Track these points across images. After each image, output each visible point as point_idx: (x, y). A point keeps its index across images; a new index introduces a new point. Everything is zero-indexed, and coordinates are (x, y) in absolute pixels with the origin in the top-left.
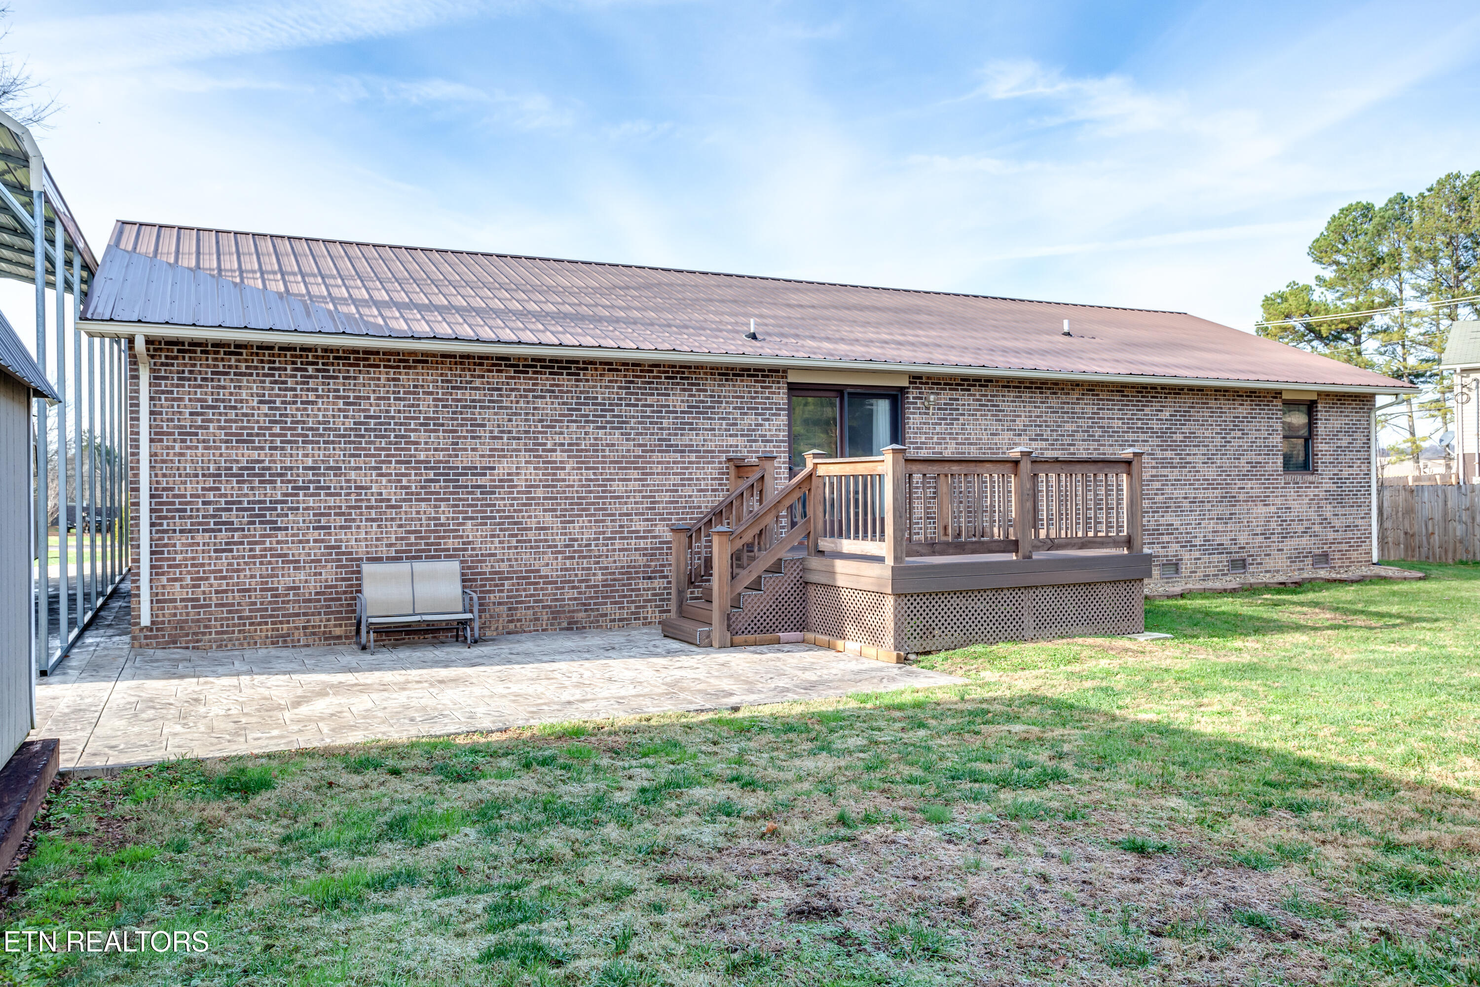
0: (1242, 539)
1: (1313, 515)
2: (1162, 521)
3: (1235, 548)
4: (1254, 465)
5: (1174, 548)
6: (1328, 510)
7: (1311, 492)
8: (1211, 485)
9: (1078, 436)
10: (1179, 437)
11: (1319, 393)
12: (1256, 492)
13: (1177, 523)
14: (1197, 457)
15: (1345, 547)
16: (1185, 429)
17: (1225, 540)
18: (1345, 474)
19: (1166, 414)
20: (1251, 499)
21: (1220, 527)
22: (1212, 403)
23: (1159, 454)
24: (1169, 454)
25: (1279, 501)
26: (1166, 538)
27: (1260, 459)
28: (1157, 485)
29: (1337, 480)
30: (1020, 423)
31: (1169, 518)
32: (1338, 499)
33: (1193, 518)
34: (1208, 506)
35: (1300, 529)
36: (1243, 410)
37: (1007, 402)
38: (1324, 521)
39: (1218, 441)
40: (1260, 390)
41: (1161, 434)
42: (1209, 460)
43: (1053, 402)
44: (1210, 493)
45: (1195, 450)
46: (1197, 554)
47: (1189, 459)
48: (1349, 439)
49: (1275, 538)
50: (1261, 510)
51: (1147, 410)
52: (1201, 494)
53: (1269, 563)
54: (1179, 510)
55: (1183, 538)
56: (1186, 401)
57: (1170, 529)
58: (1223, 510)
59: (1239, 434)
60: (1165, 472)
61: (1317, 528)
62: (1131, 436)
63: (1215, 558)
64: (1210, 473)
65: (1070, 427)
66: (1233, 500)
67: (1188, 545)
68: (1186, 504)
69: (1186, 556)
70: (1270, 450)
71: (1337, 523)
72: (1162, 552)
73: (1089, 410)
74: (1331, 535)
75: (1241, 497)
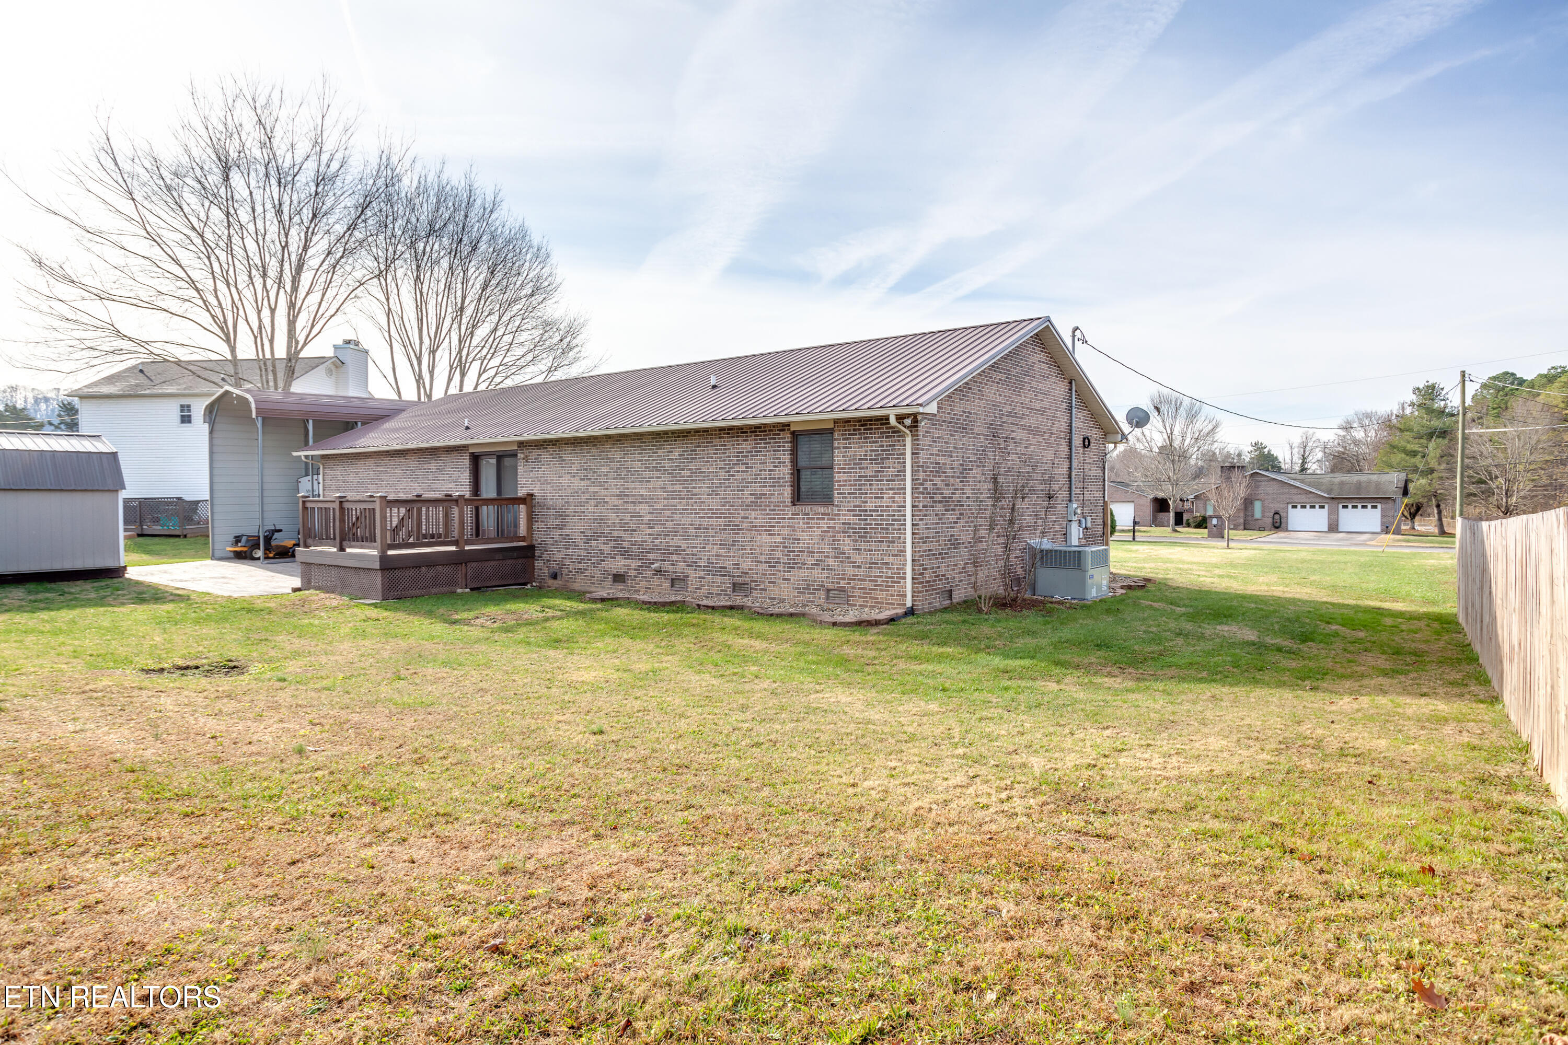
0: (745, 565)
1: (826, 548)
2: (672, 543)
3: (737, 573)
4: (758, 496)
5: (681, 566)
6: (847, 545)
7: (824, 525)
8: (715, 514)
9: (611, 475)
10: (686, 473)
11: (836, 421)
12: (758, 522)
13: (684, 546)
14: (702, 489)
15: (868, 585)
16: (692, 466)
17: (728, 564)
18: (871, 505)
19: (676, 454)
20: (753, 528)
21: (723, 552)
22: (716, 442)
23: (670, 488)
24: (678, 487)
25: (785, 531)
26: (674, 557)
27: (765, 490)
28: (668, 513)
29: (860, 512)
30: (574, 468)
31: (678, 541)
32: (862, 533)
33: (698, 542)
34: (712, 533)
35: (811, 561)
36: (746, 446)
37: (567, 454)
38: (841, 555)
39: (722, 475)
40: (765, 425)
41: (672, 472)
42: (713, 492)
43: (595, 451)
44: (713, 521)
45: (700, 484)
46: (702, 574)
47: (695, 491)
48: (876, 467)
49: (780, 567)
50: (765, 539)
51: (660, 452)
52: (705, 522)
53: (774, 591)
54: (686, 536)
55: (690, 559)
56: (693, 441)
57: (678, 551)
58: (727, 537)
59: (743, 467)
60: (674, 502)
61: (831, 561)
62: (647, 474)
63: (719, 579)
64: (715, 504)
65: (605, 469)
66: (737, 529)
67: (694, 565)
68: (692, 530)
69: (692, 574)
70: (775, 483)
71: (858, 558)
72: (670, 568)
73: (618, 455)
74: (850, 571)
75: (745, 526)
